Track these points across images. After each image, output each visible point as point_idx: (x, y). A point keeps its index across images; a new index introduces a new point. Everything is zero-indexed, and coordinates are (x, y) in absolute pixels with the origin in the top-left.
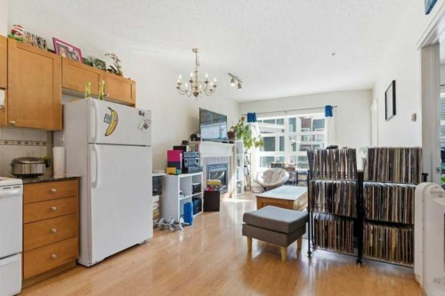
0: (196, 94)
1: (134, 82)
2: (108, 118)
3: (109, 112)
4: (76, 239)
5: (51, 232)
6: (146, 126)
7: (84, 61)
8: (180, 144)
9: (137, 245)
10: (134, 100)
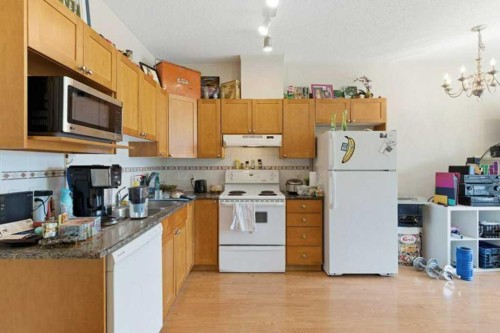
0: (478, 93)
1: (385, 99)
2: (345, 147)
3: (346, 141)
4: (320, 249)
5: (302, 237)
6: (389, 149)
7: (336, 94)
8: (463, 163)
9: (378, 275)
10: (385, 119)
